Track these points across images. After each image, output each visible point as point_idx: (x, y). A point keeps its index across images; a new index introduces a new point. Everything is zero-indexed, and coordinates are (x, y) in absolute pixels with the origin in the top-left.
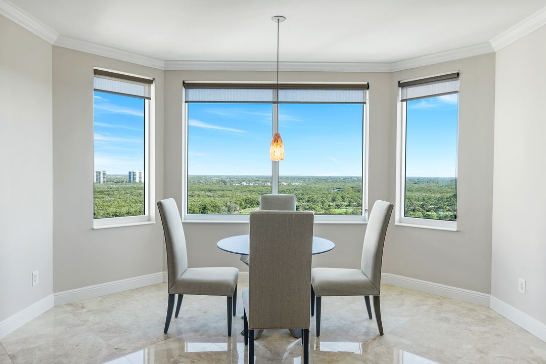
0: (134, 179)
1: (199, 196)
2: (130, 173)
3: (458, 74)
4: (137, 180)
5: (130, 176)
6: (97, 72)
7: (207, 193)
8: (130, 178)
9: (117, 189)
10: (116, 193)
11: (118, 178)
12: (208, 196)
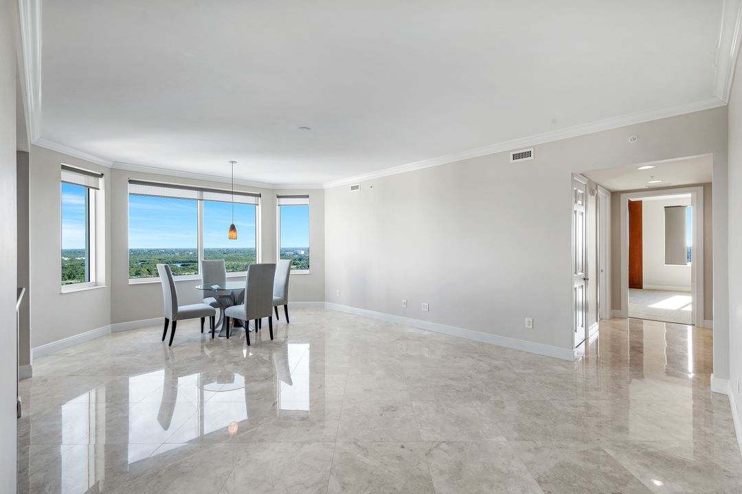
6: (63, 167)
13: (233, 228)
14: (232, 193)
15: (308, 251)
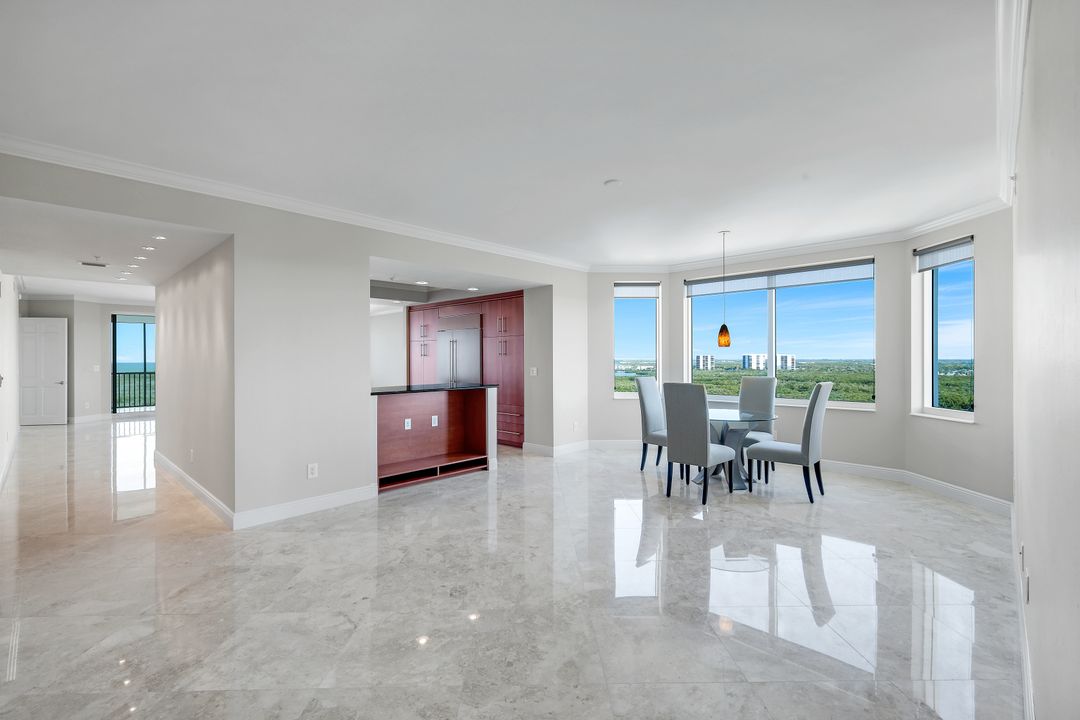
0: (750, 365)
1: (847, 390)
2: (744, 357)
3: (972, 237)
4: (754, 367)
5: (744, 360)
7: (861, 386)
8: (744, 363)
9: (728, 378)
10: (726, 382)
11: (728, 364)
12: (864, 391)
13: (724, 330)
14: (724, 279)
15: (972, 363)
